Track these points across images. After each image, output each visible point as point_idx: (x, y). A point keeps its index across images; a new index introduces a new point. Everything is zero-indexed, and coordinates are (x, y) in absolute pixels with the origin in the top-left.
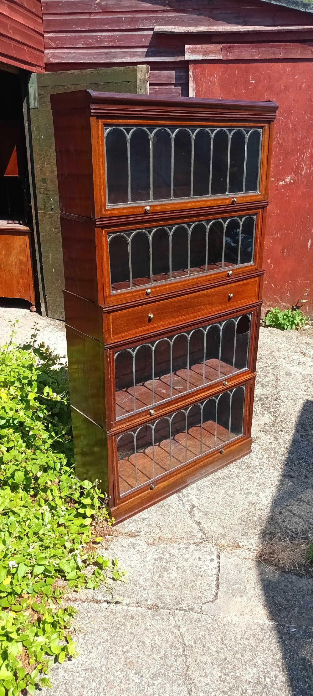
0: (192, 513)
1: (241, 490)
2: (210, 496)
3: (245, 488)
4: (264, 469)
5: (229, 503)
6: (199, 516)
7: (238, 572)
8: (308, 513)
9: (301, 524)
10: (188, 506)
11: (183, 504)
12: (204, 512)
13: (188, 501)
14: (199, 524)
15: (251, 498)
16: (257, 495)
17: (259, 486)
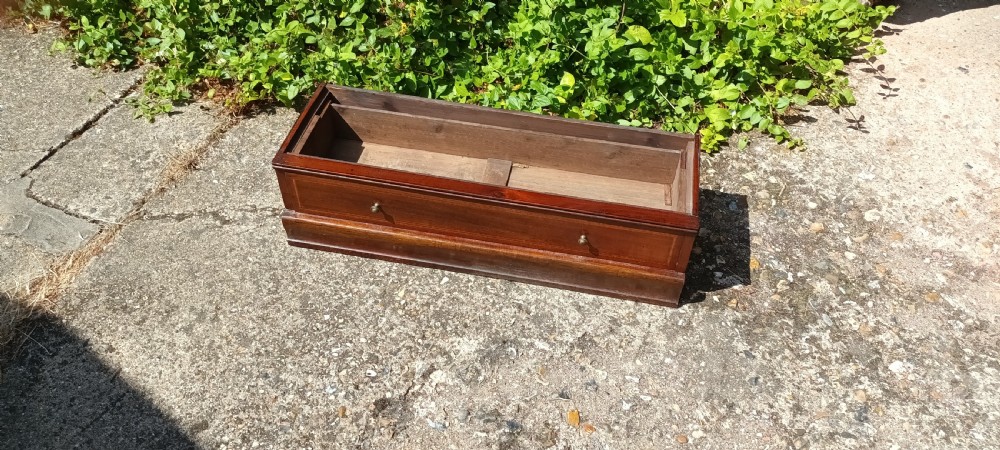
0: (210, 216)
1: (218, 309)
2: (233, 253)
3: (221, 317)
4: (261, 382)
5: (197, 274)
6: (198, 223)
7: (49, 237)
8: (73, 399)
9: (57, 370)
10: (230, 215)
11: (241, 210)
12: (201, 232)
13: (245, 218)
14: (180, 218)
15: (185, 316)
16: (188, 330)
17: (210, 347)
